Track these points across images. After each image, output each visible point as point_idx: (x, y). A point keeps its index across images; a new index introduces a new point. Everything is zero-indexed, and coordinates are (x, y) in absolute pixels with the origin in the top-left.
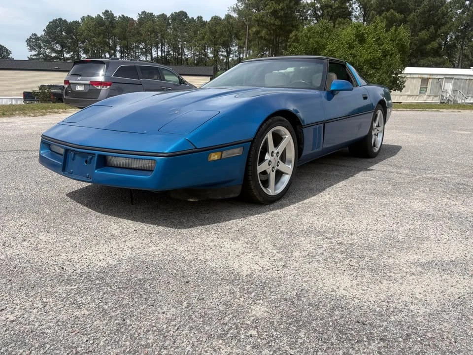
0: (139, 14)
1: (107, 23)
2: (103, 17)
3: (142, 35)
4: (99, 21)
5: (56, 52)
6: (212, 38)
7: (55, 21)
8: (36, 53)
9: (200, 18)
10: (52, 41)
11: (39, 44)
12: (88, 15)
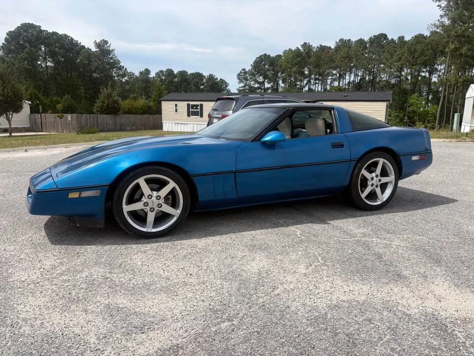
0: (336, 42)
1: (304, 55)
2: (302, 49)
3: (335, 62)
4: (296, 54)
5: (259, 83)
6: (410, 58)
7: (260, 57)
8: (243, 85)
9: (401, 38)
10: (257, 74)
11: (247, 77)
12: (290, 49)
